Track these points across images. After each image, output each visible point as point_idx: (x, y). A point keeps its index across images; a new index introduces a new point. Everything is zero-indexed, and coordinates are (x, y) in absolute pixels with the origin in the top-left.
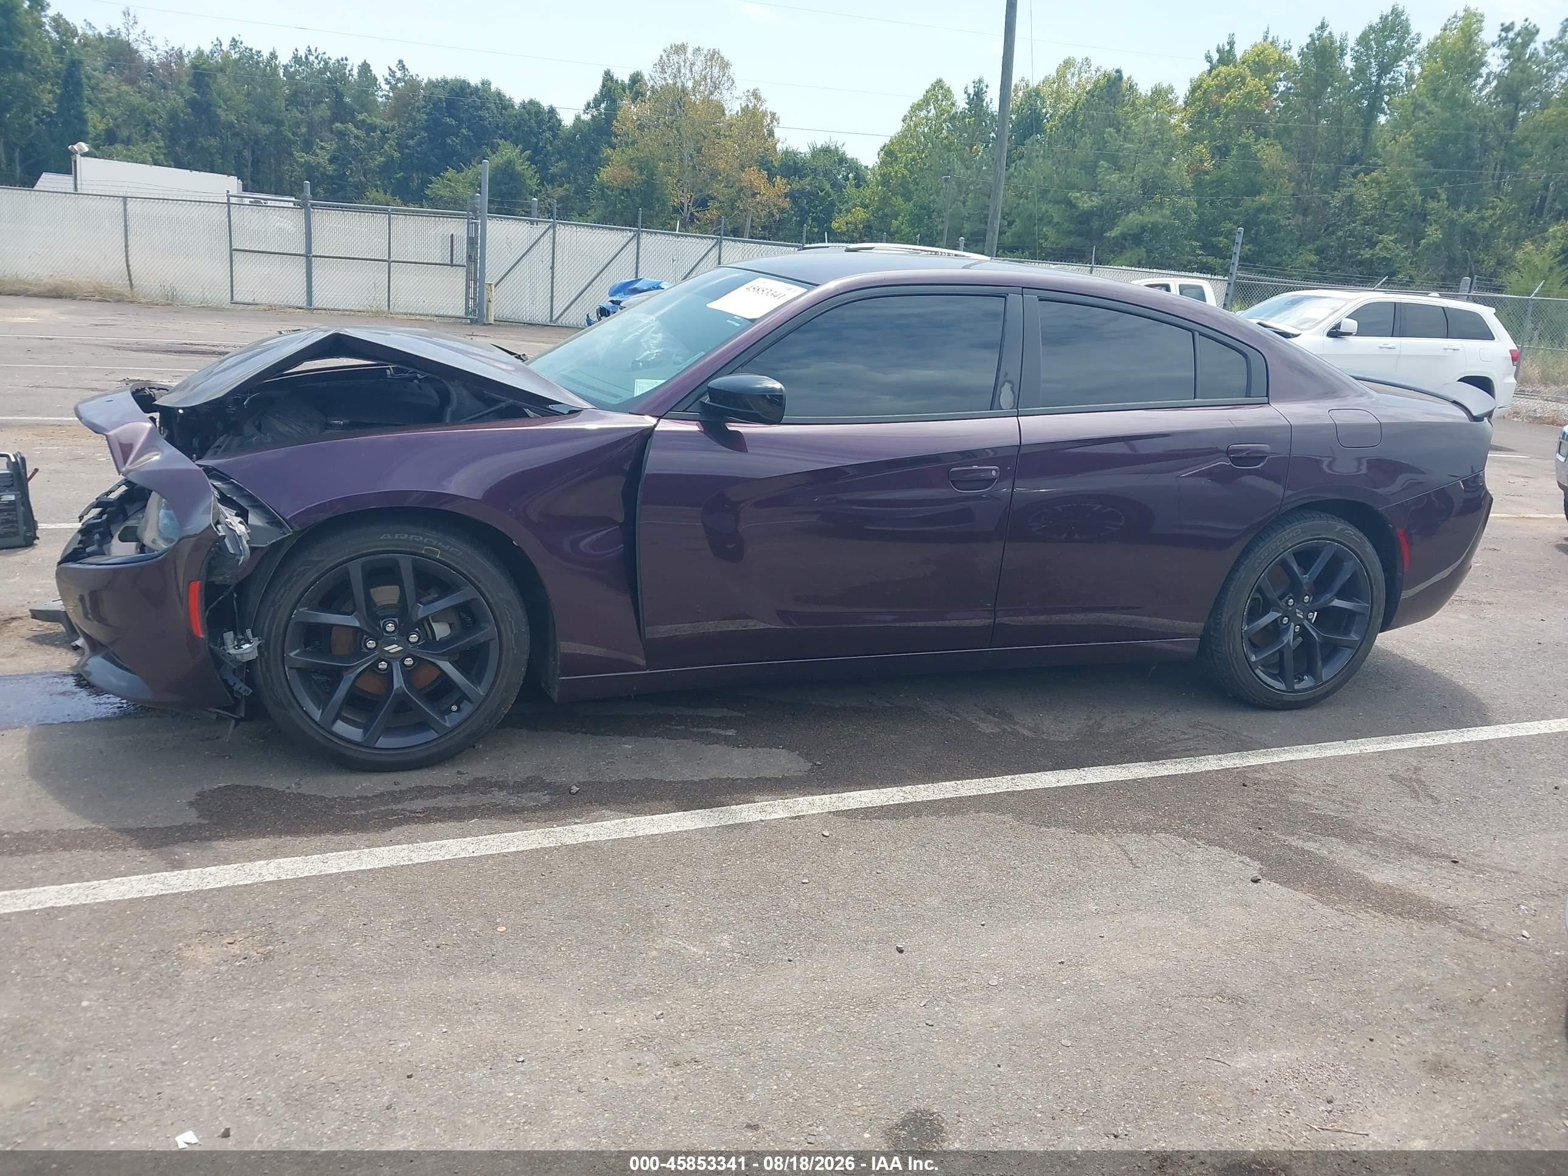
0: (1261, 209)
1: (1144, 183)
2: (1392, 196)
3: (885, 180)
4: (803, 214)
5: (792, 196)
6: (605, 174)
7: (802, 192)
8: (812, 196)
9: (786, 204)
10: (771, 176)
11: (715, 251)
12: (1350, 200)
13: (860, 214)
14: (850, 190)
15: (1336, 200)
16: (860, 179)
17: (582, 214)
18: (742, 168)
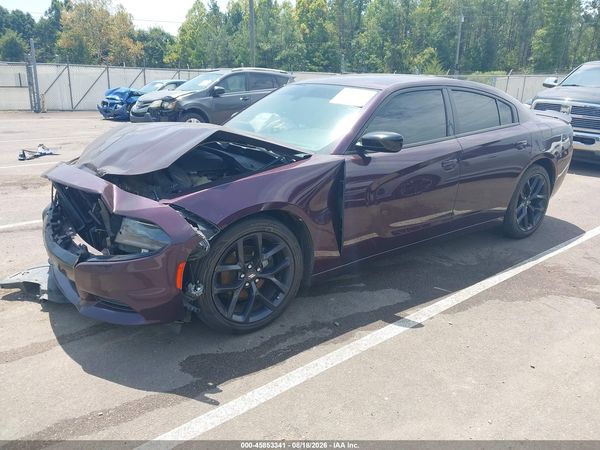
0: (329, 47)
1: (286, 39)
2: (373, 41)
3: (183, 42)
4: (151, 56)
5: (144, 49)
6: (60, 43)
7: (149, 47)
8: (153, 49)
9: (143, 53)
10: (135, 41)
11: (142, 74)
12: (358, 42)
13: (175, 56)
14: (169, 46)
15: (353, 43)
16: (172, 42)
17: (51, 60)
18: (121, 38)
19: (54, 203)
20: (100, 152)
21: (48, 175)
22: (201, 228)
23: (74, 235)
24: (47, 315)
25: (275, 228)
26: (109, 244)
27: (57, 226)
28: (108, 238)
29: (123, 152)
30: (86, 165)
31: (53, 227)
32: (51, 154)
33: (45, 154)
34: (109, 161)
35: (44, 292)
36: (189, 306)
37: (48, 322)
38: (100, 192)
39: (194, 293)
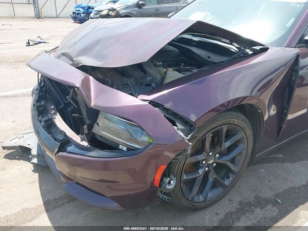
19: (40, 84)
20: (75, 43)
21: (31, 64)
22: (180, 126)
23: (55, 114)
24: (36, 175)
25: (238, 120)
26: (86, 131)
27: (41, 106)
28: (85, 127)
29: (97, 43)
30: (63, 54)
31: (38, 107)
32: (44, 42)
33: (41, 42)
34: (84, 51)
35: (34, 156)
36: (161, 196)
37: (37, 185)
38: (78, 85)
39: (168, 187)
